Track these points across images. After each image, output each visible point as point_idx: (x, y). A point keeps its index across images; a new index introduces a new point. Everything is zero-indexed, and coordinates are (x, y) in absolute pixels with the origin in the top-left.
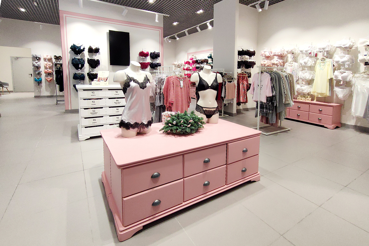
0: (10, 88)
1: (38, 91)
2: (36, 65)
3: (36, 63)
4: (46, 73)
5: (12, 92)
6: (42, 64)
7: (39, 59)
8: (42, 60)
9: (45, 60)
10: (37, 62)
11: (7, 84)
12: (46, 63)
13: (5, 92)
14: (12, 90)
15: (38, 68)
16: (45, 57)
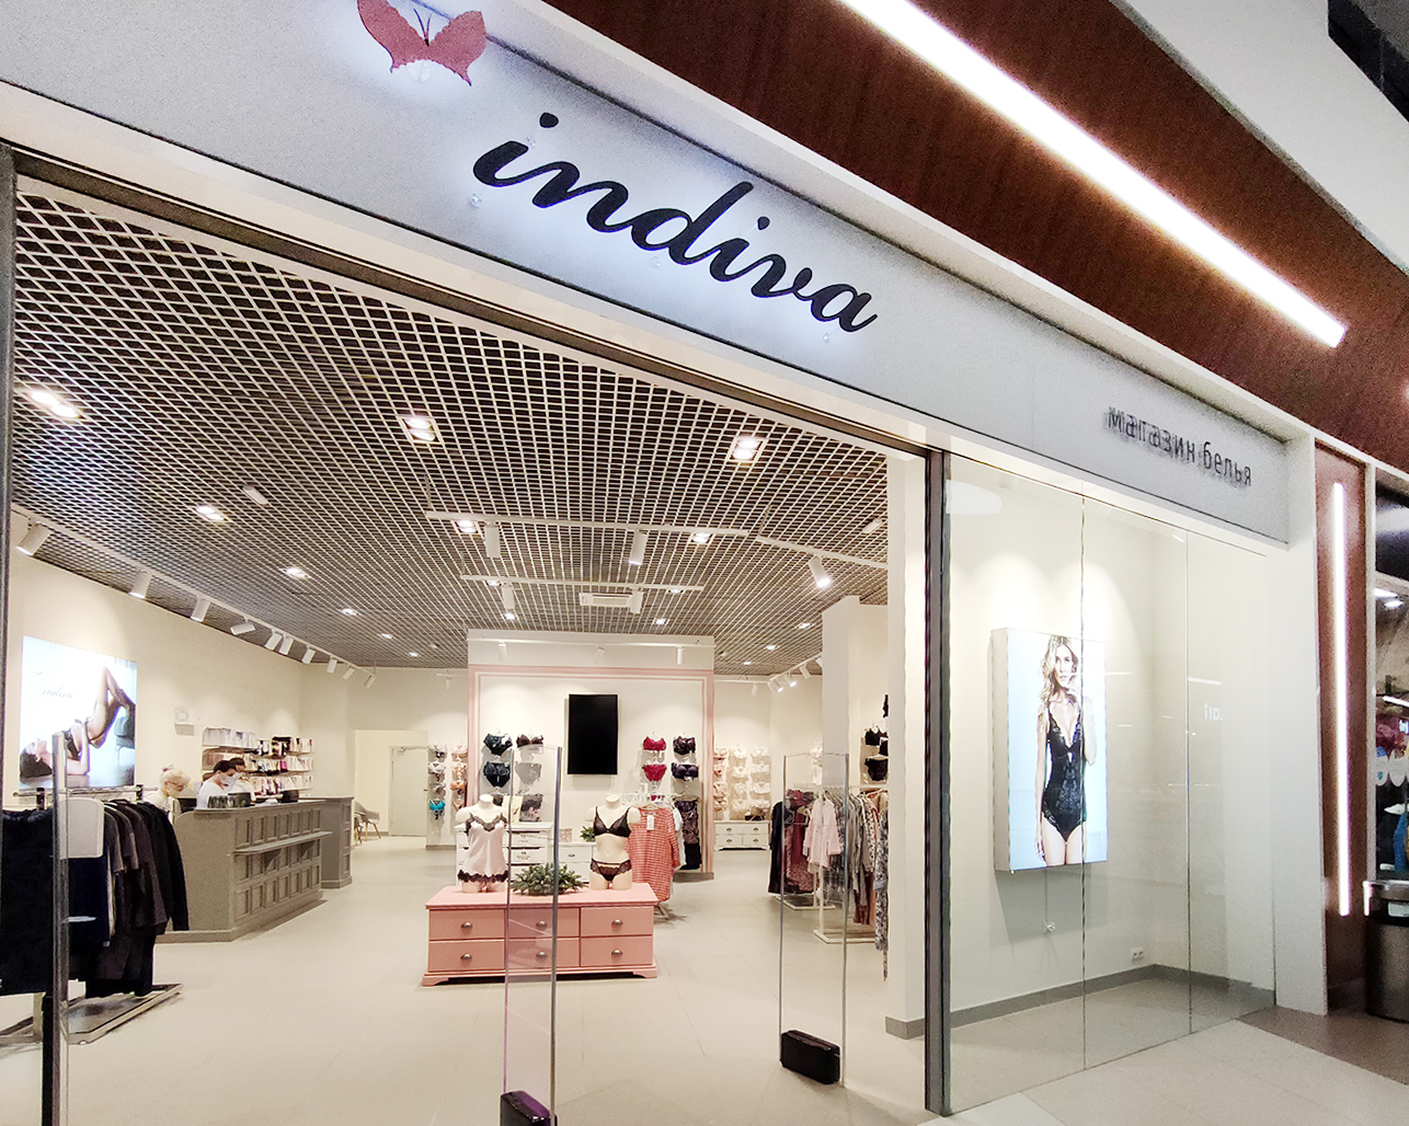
0: (383, 826)
1: (435, 834)
2: (434, 770)
3: (435, 765)
4: (453, 788)
5: (386, 834)
6: (449, 766)
7: (441, 755)
8: (449, 757)
9: (454, 756)
10: (436, 762)
11: (376, 816)
12: (455, 764)
13: (370, 834)
14: (387, 830)
15: (438, 776)
16: (455, 749)
